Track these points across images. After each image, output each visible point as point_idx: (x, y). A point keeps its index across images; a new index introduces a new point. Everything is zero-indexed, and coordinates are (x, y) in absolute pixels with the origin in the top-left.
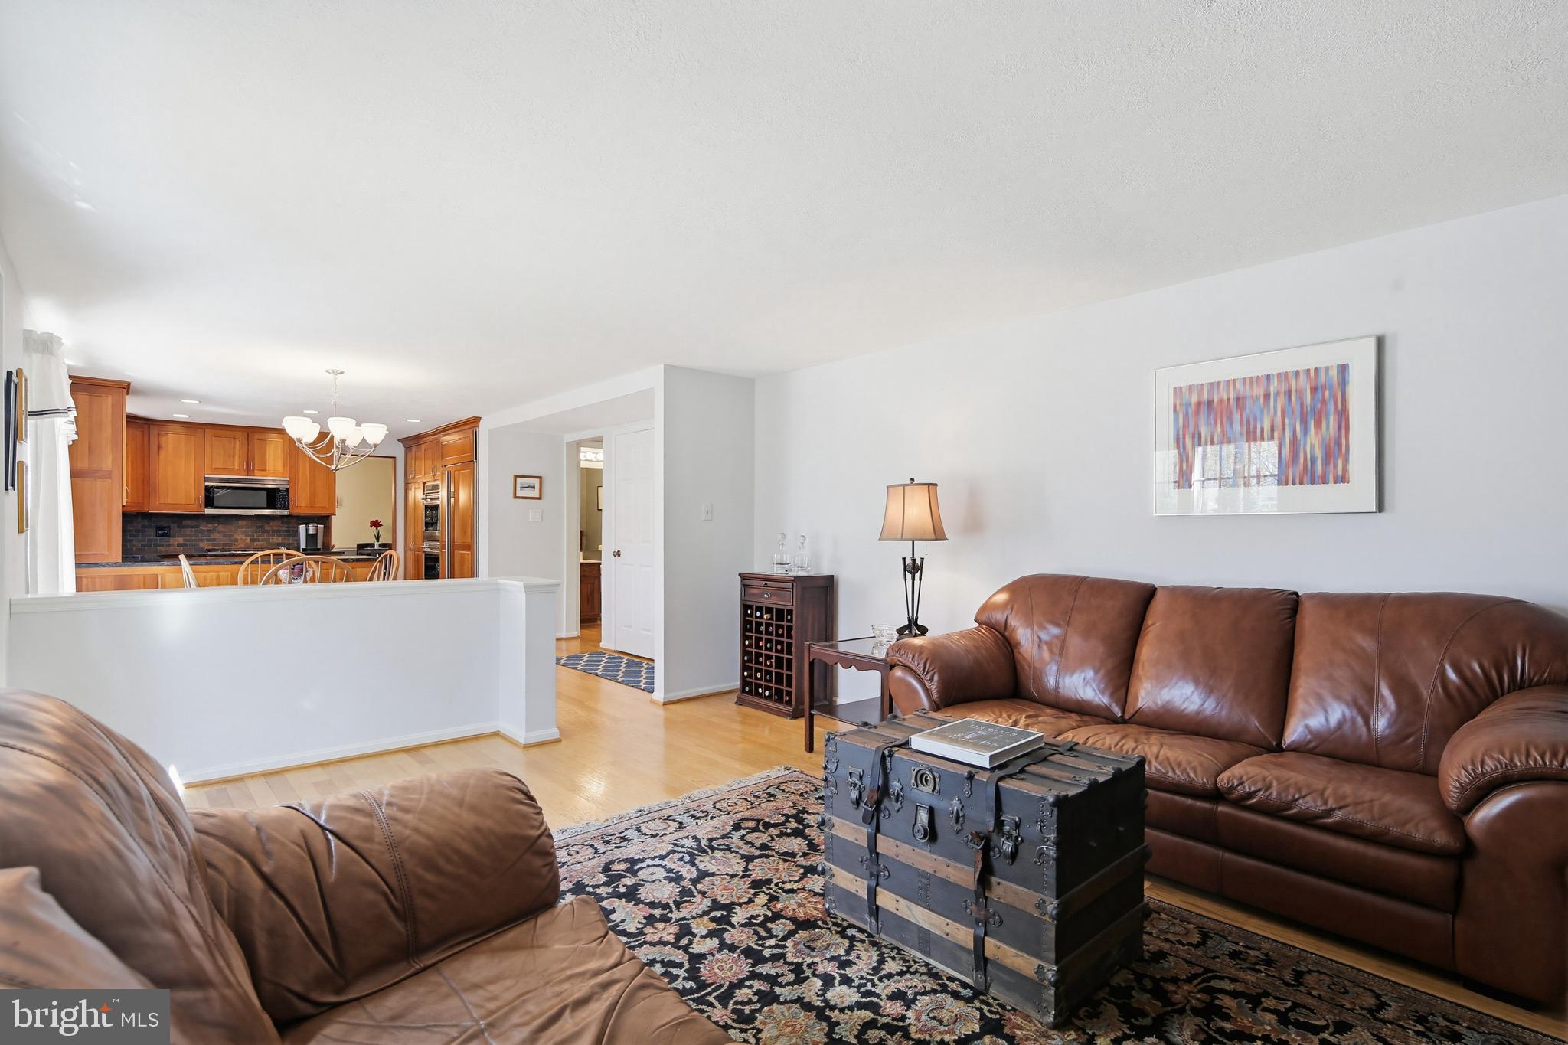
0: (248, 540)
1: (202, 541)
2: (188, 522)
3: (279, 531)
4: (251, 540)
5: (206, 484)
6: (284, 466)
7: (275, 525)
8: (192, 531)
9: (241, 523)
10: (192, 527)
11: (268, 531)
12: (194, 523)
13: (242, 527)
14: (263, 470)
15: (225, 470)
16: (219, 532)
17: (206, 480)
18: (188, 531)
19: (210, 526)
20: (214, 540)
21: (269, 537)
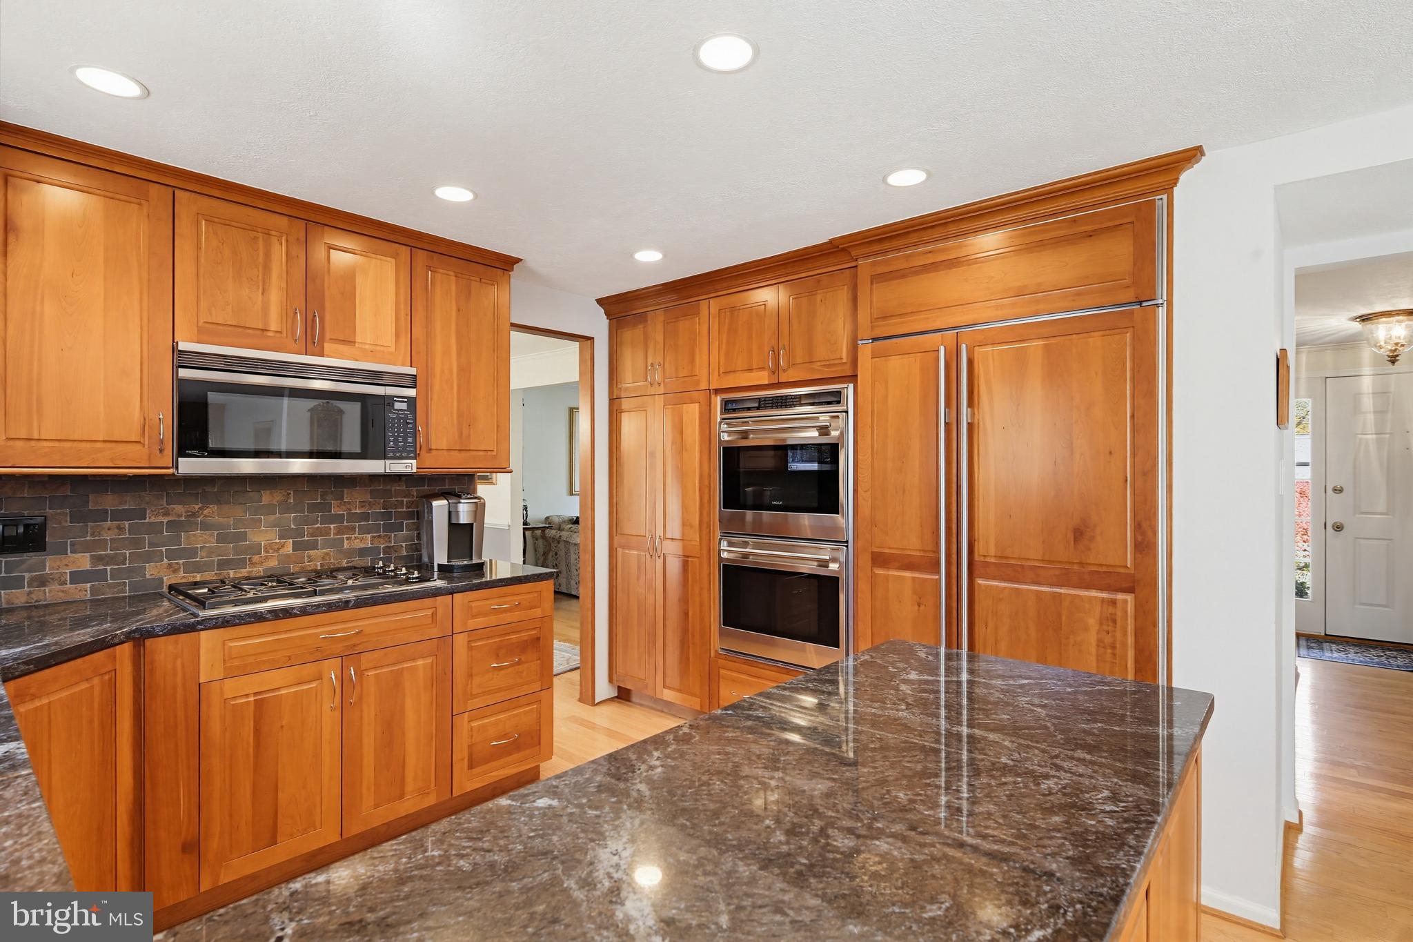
0: (289, 548)
1: (149, 557)
2: (109, 501)
3: (365, 517)
4: (296, 547)
5: (184, 373)
6: (397, 335)
7: (356, 500)
8: (120, 528)
9: (267, 497)
10: (117, 515)
11: (339, 519)
12: (129, 503)
13: (270, 509)
14: (344, 342)
15: (240, 333)
16: (206, 527)
17: (182, 359)
18: (108, 531)
19: (179, 509)
20: (193, 552)
21: (340, 532)
